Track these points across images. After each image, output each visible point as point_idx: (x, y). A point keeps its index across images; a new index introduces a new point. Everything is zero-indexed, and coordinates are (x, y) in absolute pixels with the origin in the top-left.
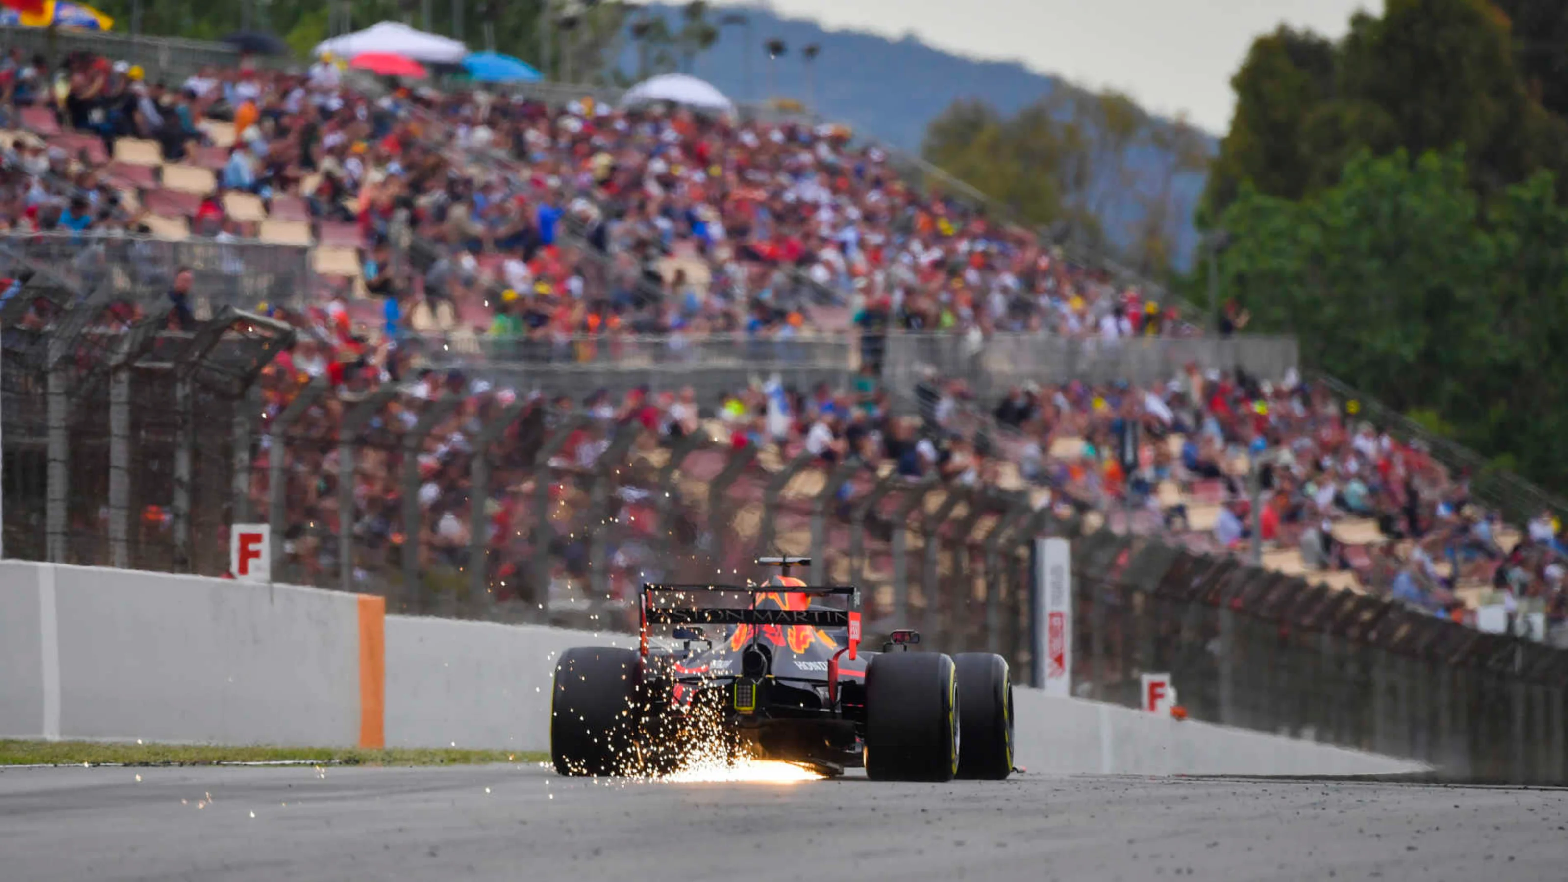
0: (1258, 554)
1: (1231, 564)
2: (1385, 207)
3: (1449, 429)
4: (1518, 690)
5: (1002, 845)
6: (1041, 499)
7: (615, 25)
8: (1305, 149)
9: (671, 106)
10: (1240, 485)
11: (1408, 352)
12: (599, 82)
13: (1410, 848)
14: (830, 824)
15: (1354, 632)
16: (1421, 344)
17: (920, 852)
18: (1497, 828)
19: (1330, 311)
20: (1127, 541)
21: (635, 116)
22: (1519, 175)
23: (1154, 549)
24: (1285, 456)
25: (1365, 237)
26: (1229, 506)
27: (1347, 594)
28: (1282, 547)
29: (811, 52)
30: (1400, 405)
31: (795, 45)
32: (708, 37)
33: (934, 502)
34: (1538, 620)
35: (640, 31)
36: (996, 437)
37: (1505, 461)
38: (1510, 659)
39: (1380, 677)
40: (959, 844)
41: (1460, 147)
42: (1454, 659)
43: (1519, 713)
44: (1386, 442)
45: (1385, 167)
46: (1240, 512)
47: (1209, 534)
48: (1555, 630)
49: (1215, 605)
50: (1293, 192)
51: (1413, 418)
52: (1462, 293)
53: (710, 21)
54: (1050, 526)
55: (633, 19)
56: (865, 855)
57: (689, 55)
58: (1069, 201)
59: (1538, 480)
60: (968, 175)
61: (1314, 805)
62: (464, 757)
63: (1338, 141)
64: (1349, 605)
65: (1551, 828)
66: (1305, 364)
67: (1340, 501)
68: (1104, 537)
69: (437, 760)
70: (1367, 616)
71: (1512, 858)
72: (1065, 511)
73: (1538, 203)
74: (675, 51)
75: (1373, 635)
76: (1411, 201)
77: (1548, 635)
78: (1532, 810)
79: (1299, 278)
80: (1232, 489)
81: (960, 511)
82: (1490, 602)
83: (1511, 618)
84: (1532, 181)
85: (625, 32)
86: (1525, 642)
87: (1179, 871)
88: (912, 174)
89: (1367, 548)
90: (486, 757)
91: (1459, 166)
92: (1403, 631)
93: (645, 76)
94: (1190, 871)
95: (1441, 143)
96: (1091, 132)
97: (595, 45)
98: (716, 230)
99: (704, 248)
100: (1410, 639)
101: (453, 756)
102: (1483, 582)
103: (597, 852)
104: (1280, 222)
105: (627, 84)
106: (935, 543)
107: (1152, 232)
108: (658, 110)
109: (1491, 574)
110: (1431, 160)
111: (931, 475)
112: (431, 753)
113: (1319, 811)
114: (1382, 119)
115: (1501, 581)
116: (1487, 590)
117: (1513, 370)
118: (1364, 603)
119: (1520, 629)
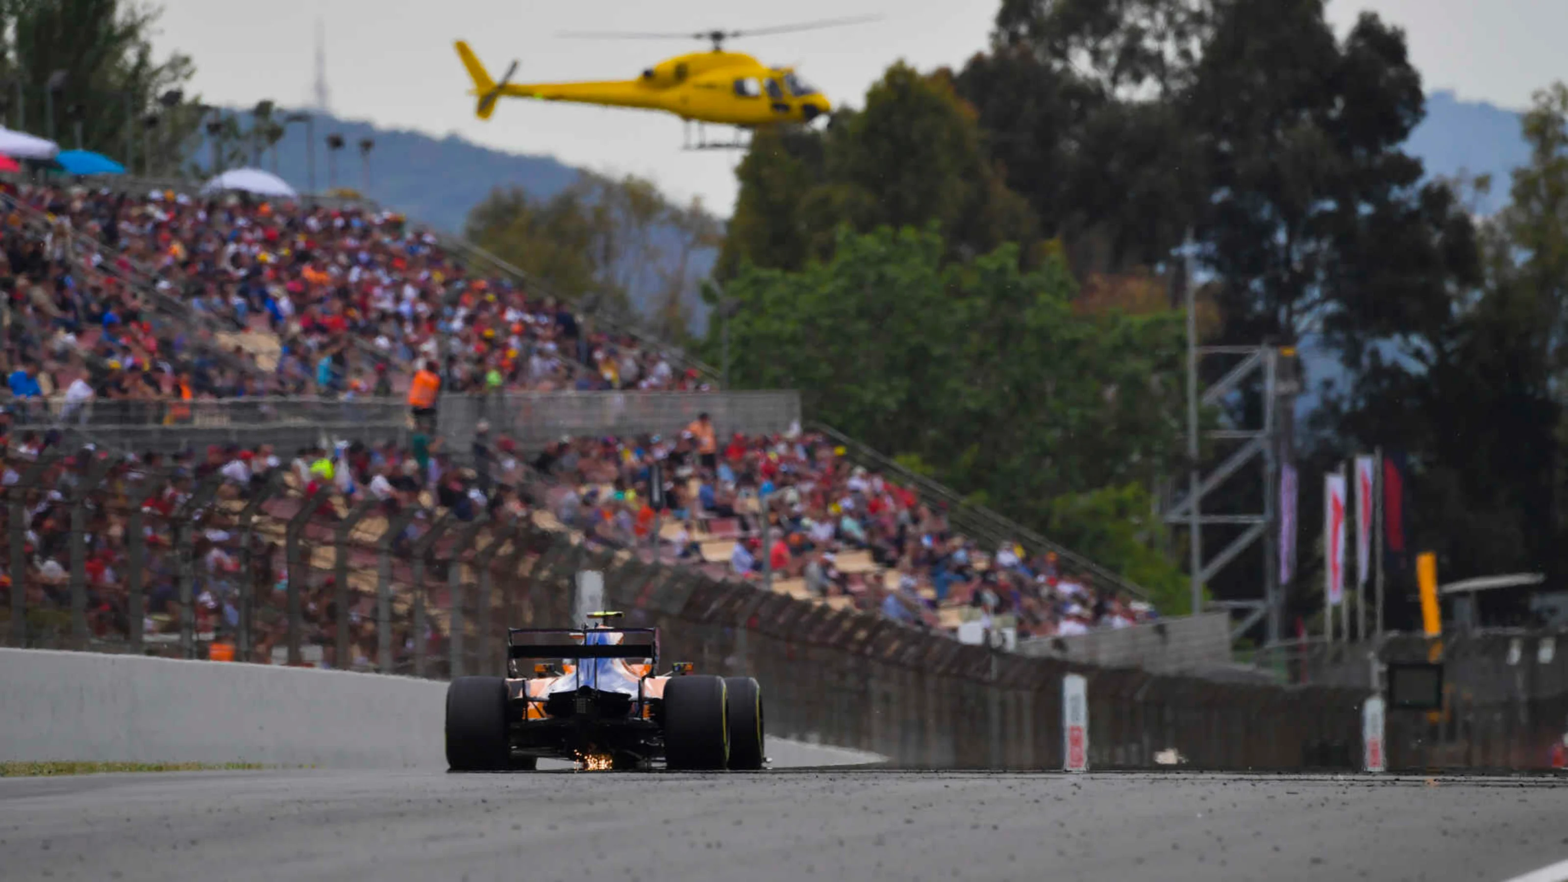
0: (769, 582)
1: (745, 591)
2: (871, 275)
3: (930, 470)
4: (994, 695)
5: (553, 827)
6: (576, 538)
7: (193, 125)
8: (802, 227)
9: (243, 195)
10: (751, 520)
11: (891, 403)
12: (178, 174)
13: (909, 822)
14: (401, 815)
15: (853, 647)
16: (903, 396)
17: (481, 835)
18: (982, 803)
19: (825, 370)
20: (656, 569)
21: (212, 207)
22: (986, 246)
23: (679, 575)
24: (791, 495)
25: (851, 303)
26: (742, 541)
27: (844, 614)
28: (787, 576)
29: (367, 145)
30: (890, 452)
31: (351, 142)
32: (275, 134)
33: (483, 541)
34: (1010, 634)
35: (214, 128)
36: (537, 486)
37: (980, 497)
38: (987, 669)
39: (875, 686)
40: (516, 827)
41: (935, 223)
42: (940, 669)
43: (995, 713)
44: (878, 483)
45: (869, 242)
46: (750, 545)
47: (726, 565)
48: (1024, 642)
49: (733, 625)
50: (791, 264)
51: (899, 461)
52: (938, 351)
53: (275, 119)
54: (585, 561)
55: (209, 118)
56: (434, 838)
57: (259, 150)
58: (598, 276)
59: (1008, 513)
60: (507, 254)
61: (823, 788)
62: (71, 769)
63: (831, 220)
64: (847, 625)
65: (1027, 802)
66: (806, 417)
67: (839, 534)
68: (633, 568)
69: (45, 771)
70: (862, 634)
71: (995, 828)
72: (597, 548)
73: (1002, 270)
74: (247, 148)
75: (869, 650)
76: (891, 270)
77: (1018, 646)
78: (1010, 788)
79: (794, 340)
80: (745, 527)
81: (506, 549)
82: (968, 619)
83: (987, 633)
84: (996, 252)
85: (202, 129)
86: (999, 652)
87: (709, 846)
88: (458, 254)
89: (862, 575)
90: (91, 768)
91: (938, 240)
92: (895, 645)
93: (220, 169)
94: (719, 845)
95: (918, 220)
96: (616, 214)
97: (174, 141)
98: (285, 304)
99: (275, 320)
100: (899, 652)
101: (60, 768)
102: (961, 604)
103: (193, 842)
104: (780, 289)
105: (205, 178)
106: (487, 577)
107: (672, 302)
108: (232, 201)
109: (969, 598)
110: (909, 233)
111: (482, 517)
112: (39, 766)
113: (828, 793)
114: (867, 199)
115: (977, 601)
116: (966, 610)
117: (983, 417)
118: (860, 623)
119: (996, 642)
